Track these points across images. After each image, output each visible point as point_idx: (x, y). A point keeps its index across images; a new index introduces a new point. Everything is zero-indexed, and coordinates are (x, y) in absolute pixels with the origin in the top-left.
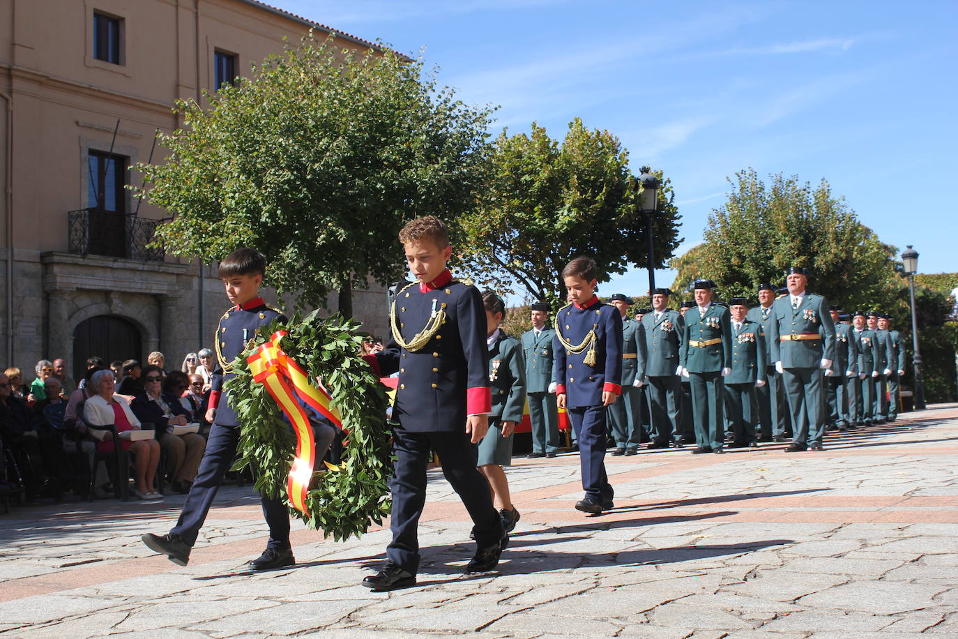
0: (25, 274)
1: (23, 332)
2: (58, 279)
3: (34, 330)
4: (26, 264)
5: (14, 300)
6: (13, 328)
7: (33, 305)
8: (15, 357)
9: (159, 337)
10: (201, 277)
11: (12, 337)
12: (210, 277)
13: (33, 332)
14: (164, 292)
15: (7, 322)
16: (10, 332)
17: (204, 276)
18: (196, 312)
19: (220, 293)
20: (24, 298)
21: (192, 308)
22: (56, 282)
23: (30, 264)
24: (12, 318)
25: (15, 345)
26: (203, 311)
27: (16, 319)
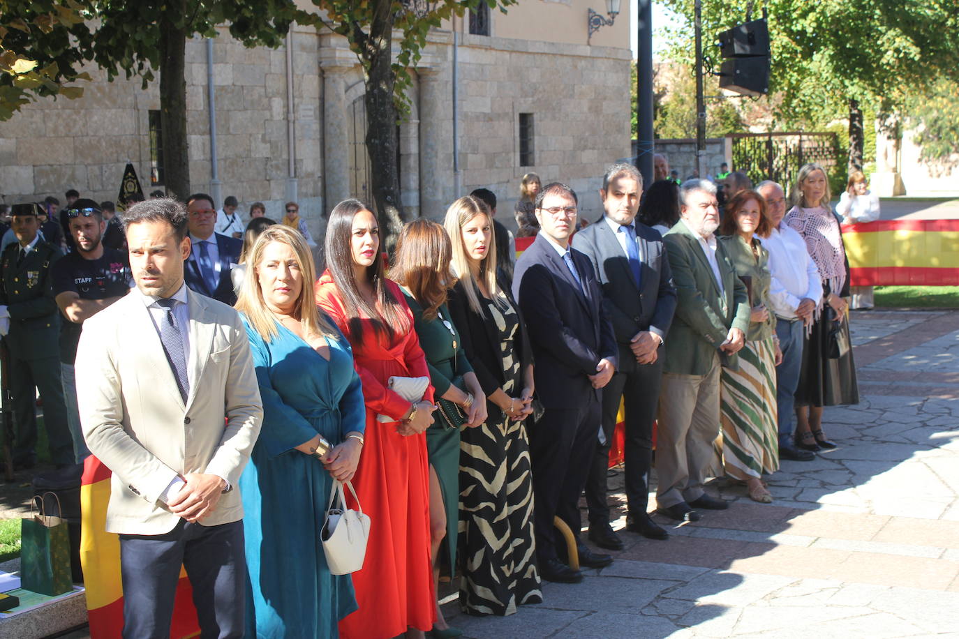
0: (303, 48)
1: (304, 116)
2: (338, 54)
3: (311, 113)
4: (304, 35)
5: (295, 79)
6: (294, 112)
7: (310, 84)
8: (297, 145)
9: (419, 118)
10: (454, 46)
11: (294, 122)
12: (462, 45)
13: (311, 116)
14: (428, 66)
15: (288, 106)
16: (291, 117)
17: (457, 44)
18: (450, 87)
19: (469, 64)
20: (303, 75)
21: (447, 82)
22: (335, 57)
23: (308, 36)
24: (293, 100)
25: (296, 132)
26: (457, 86)
27: (297, 100)
